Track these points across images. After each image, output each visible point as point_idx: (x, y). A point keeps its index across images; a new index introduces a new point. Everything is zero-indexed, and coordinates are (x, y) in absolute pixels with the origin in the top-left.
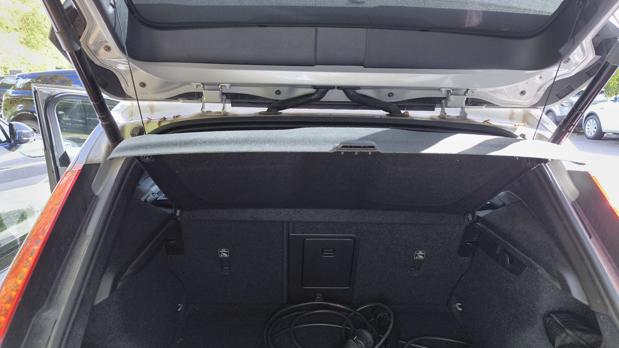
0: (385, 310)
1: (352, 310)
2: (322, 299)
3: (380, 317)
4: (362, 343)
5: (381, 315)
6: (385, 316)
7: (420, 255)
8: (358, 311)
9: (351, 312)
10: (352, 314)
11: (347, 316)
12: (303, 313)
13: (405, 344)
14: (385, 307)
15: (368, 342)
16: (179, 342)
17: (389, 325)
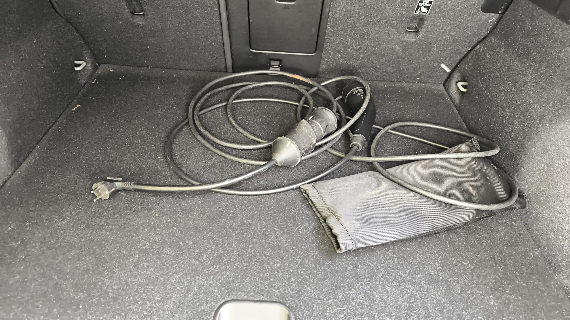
0: (361, 84)
1: (316, 84)
2: (279, 68)
3: (352, 93)
4: (320, 126)
5: (353, 90)
6: (359, 92)
7: (425, 7)
8: (323, 86)
9: (312, 86)
10: (315, 89)
11: (307, 91)
12: (248, 85)
13: (381, 130)
14: (361, 81)
15: (330, 124)
16: (74, 109)
17: (361, 105)
